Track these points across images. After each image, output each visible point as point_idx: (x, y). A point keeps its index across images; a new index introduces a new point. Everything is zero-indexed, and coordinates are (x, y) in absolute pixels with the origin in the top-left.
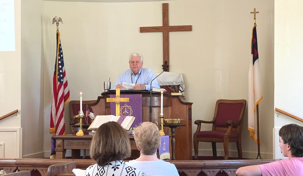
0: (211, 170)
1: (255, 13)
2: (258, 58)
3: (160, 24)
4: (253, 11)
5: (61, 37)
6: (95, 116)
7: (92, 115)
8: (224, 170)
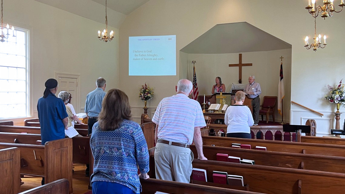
0: (264, 130)
1: (282, 58)
2: (283, 78)
3: (238, 63)
4: (281, 57)
5: (195, 69)
6: (211, 104)
7: (209, 103)
8: (270, 130)
